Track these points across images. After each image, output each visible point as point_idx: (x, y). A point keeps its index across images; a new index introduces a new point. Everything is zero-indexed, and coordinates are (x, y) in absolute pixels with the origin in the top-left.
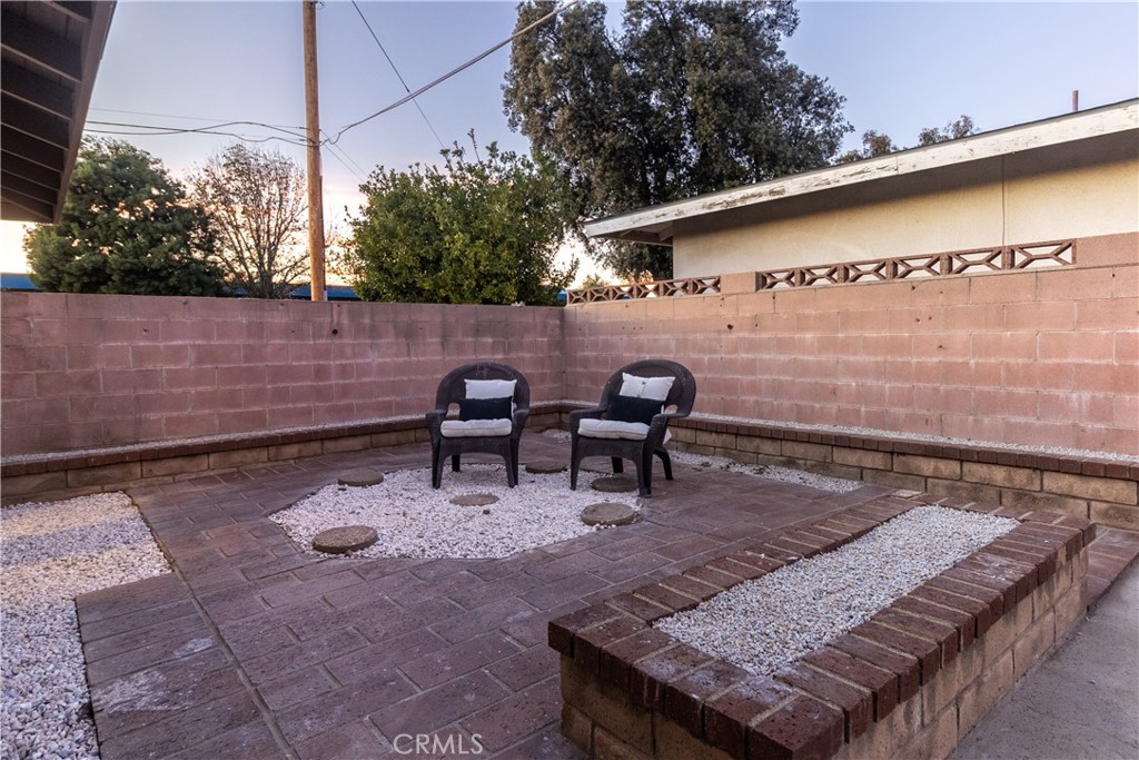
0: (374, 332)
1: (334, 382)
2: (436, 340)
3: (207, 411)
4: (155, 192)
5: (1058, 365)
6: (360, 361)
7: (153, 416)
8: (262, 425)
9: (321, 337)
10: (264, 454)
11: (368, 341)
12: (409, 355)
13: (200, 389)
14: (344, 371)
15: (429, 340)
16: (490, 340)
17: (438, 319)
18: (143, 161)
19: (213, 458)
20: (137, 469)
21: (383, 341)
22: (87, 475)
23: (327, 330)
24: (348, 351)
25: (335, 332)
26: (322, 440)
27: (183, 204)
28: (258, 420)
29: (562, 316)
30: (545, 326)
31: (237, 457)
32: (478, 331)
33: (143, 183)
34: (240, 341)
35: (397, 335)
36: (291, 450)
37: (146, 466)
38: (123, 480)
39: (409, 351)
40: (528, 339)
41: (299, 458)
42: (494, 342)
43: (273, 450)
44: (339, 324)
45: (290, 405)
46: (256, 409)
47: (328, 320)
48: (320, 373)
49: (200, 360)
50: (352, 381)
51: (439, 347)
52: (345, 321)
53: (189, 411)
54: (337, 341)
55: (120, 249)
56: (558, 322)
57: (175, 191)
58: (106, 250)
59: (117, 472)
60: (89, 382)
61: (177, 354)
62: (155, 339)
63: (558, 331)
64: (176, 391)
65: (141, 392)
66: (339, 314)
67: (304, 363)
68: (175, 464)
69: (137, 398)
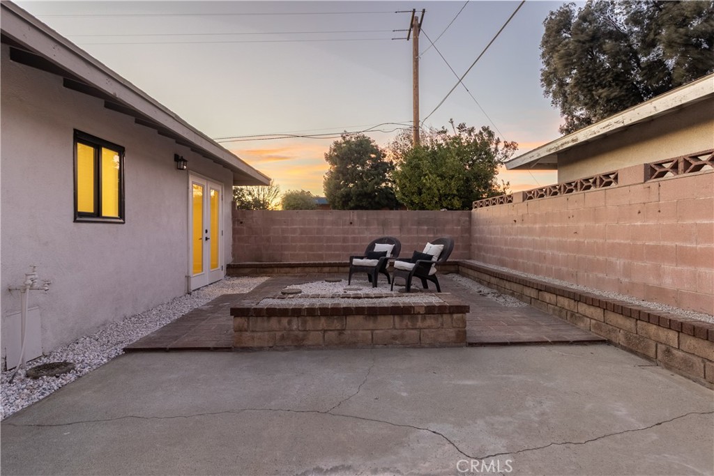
0: (368, 223)
1: (350, 244)
2: (398, 227)
3: (303, 252)
4: (373, 156)
5: (613, 243)
6: (362, 235)
7: (286, 253)
8: (322, 260)
9: (345, 225)
10: (316, 270)
11: (365, 227)
12: (383, 233)
13: (302, 244)
14: (354, 240)
15: (394, 227)
16: (426, 228)
17: (398, 217)
18: (368, 141)
19: (299, 269)
20: (276, 270)
21: (372, 227)
22: (262, 270)
23: (348, 222)
24: (357, 231)
25: (351, 223)
26: (338, 266)
27: (386, 160)
28: (321, 257)
29: (470, 216)
30: (459, 221)
31: (307, 269)
32: (419, 223)
33: (367, 152)
34: (316, 226)
35: (378, 225)
36: (326, 269)
37: (279, 269)
38: (271, 273)
39: (384, 232)
40: (448, 227)
41: (329, 273)
42: (428, 229)
43: (320, 268)
44: (353, 220)
45: (333, 252)
46: (320, 253)
47: (348, 218)
48: (345, 240)
49: (302, 234)
50: (358, 244)
51: (399, 231)
52: (356, 219)
53: (297, 252)
54: (352, 227)
55: (357, 184)
56: (468, 219)
57: (380, 154)
58: (351, 185)
59: (270, 270)
60: (268, 240)
61: (294, 231)
62: (288, 225)
63: (467, 223)
64: (294, 244)
65: (283, 244)
66: (353, 215)
67: (338, 236)
68: (287, 269)
69: (282, 246)
